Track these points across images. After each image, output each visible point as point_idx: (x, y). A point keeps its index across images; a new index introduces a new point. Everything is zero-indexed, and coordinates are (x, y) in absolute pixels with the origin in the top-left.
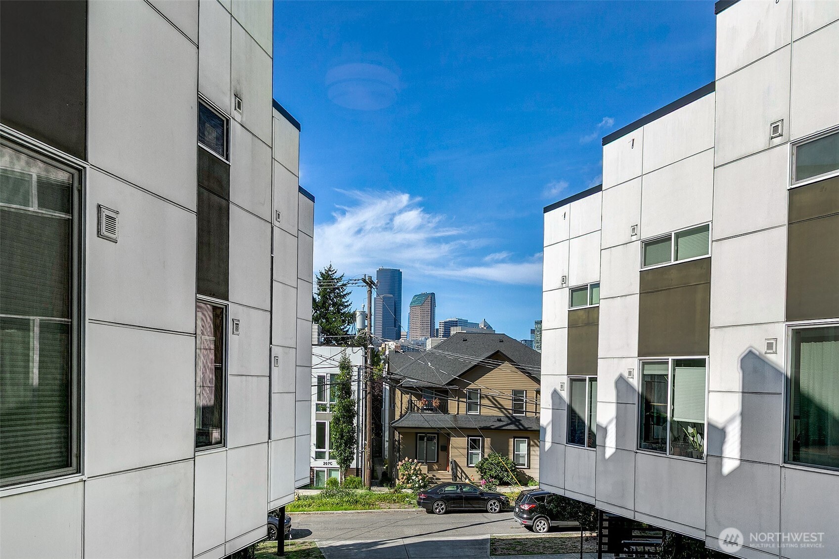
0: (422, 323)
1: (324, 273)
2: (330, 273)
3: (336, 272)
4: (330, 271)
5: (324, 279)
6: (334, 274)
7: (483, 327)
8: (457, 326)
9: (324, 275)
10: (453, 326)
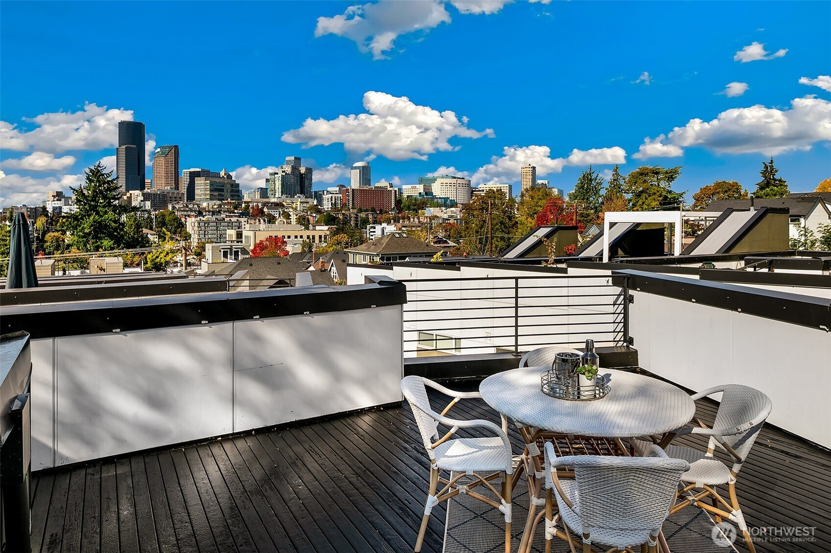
0: (167, 173)
1: (93, 169)
2: (100, 169)
3: (105, 168)
4: (100, 167)
5: (93, 174)
6: (103, 169)
7: (223, 175)
8: (200, 176)
9: (94, 171)
10: (197, 177)
